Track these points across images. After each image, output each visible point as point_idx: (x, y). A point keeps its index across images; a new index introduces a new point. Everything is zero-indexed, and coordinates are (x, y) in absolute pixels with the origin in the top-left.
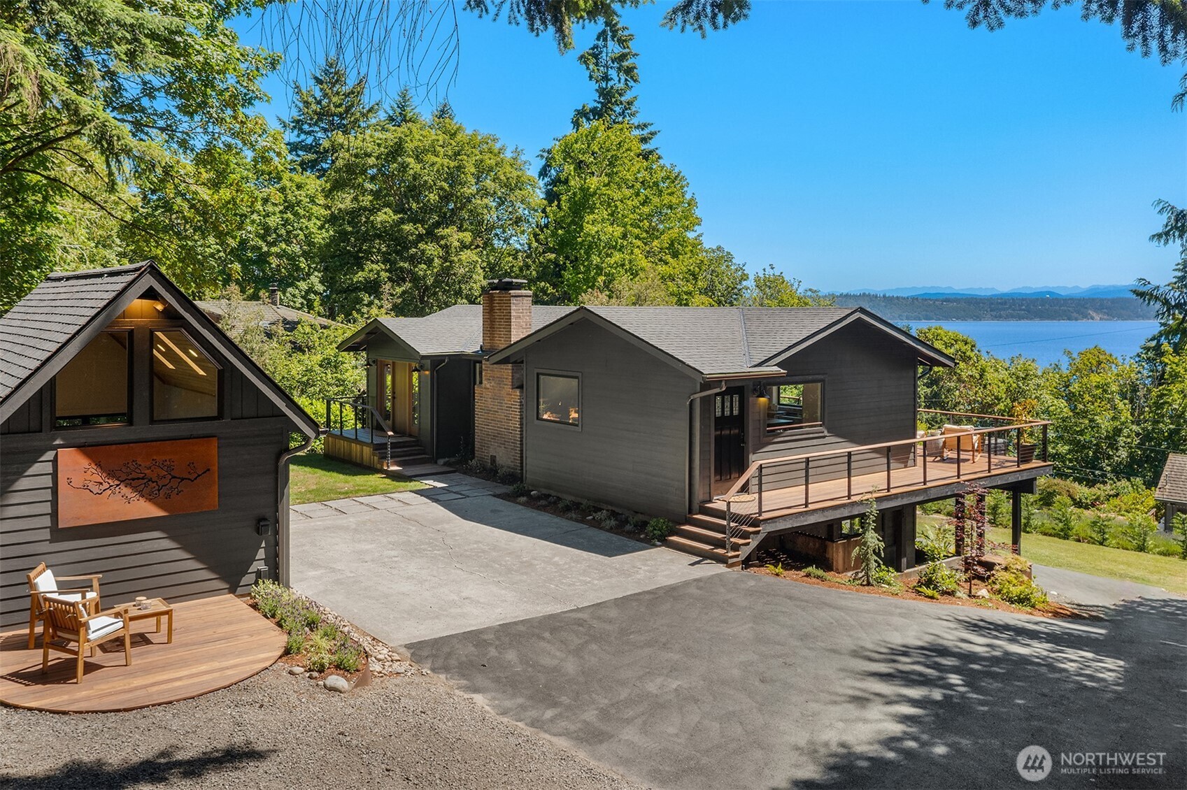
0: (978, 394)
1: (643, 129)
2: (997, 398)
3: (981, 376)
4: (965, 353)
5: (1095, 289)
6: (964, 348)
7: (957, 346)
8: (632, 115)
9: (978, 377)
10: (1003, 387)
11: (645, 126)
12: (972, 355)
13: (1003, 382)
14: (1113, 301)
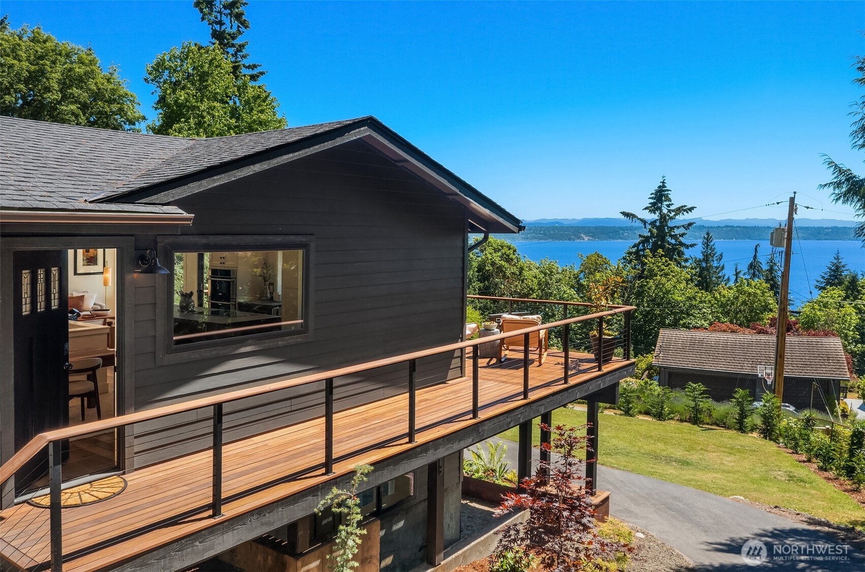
0: (517, 286)
1: (253, 69)
2: (531, 289)
3: (521, 273)
4: (508, 256)
5: (585, 220)
6: (508, 252)
7: (503, 251)
8: (244, 57)
9: (518, 273)
10: (536, 281)
11: (255, 66)
12: (514, 257)
13: (535, 277)
14: (596, 228)
